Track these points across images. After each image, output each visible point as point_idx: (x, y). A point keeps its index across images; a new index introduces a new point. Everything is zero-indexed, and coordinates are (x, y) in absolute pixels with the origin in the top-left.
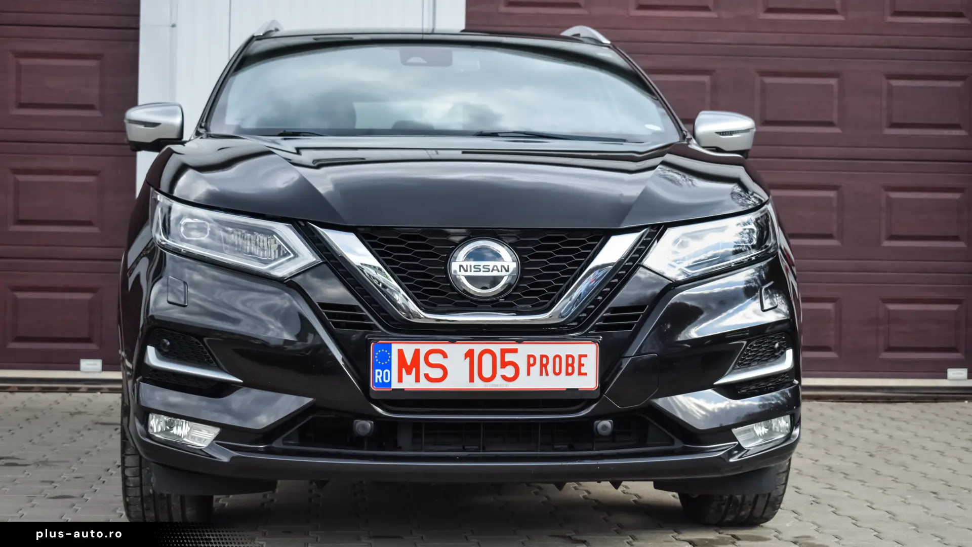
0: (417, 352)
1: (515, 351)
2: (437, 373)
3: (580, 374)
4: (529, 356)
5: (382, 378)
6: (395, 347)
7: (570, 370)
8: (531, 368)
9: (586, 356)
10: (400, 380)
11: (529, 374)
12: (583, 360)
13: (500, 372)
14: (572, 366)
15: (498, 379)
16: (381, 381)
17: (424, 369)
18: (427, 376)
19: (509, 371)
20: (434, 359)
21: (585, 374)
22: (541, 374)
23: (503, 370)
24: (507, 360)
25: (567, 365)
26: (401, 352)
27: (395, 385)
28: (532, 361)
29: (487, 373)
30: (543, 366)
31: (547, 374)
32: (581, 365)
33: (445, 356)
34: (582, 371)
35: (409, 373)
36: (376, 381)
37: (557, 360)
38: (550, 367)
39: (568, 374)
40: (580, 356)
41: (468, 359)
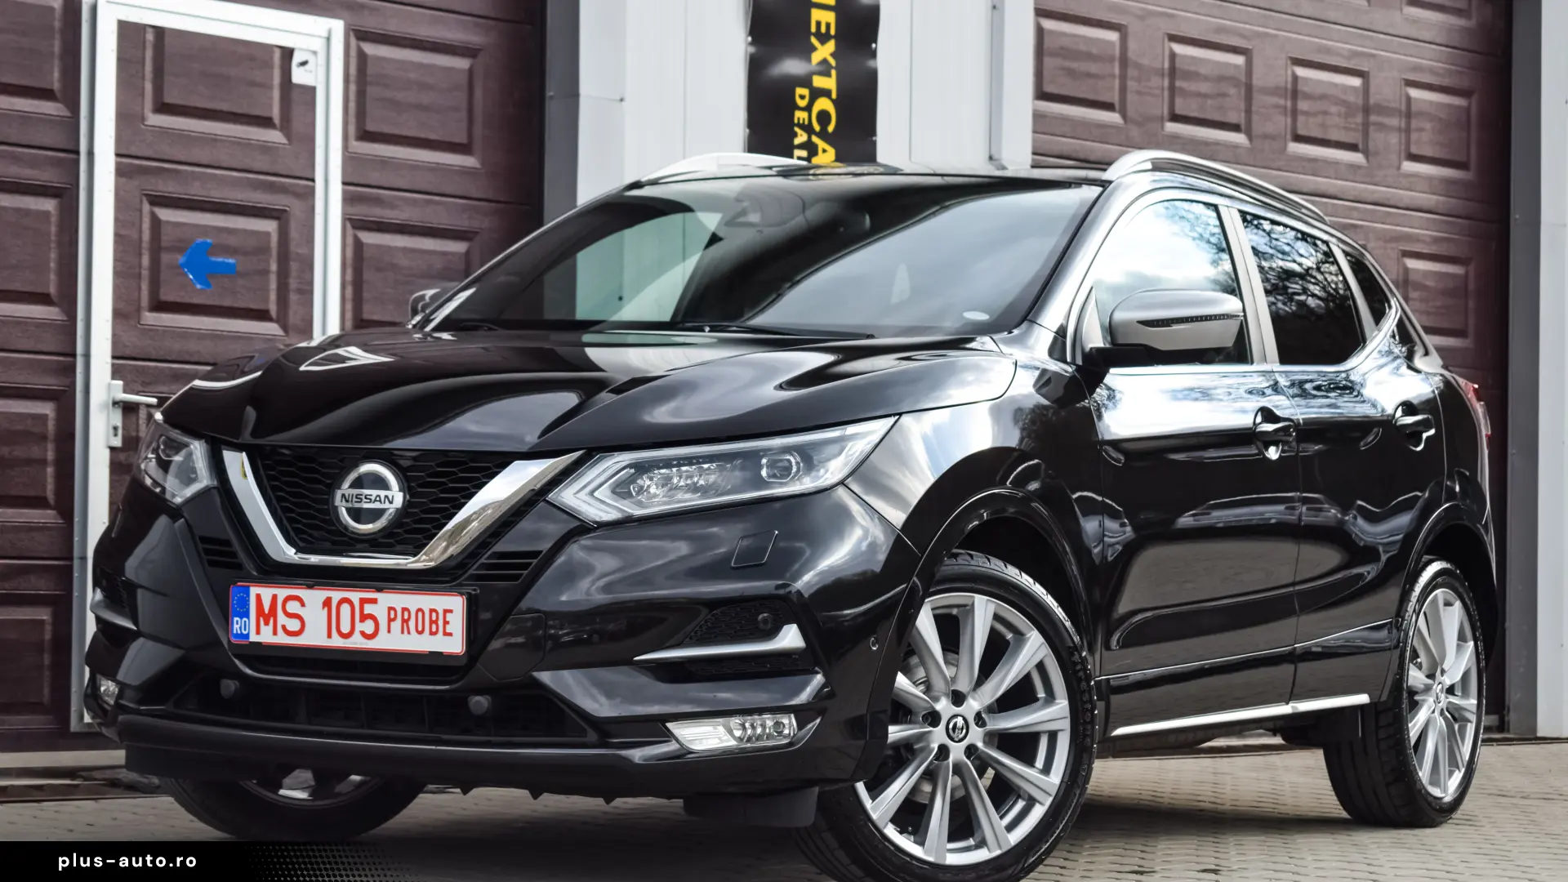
0: (275, 597)
1: (374, 601)
2: (293, 625)
3: (446, 634)
4: (390, 609)
5: (240, 628)
6: (254, 591)
7: (434, 629)
8: (392, 624)
9: (451, 611)
10: (258, 632)
11: (389, 631)
12: (449, 616)
13: (359, 626)
14: (436, 622)
15: (357, 634)
16: (239, 632)
17: (282, 619)
18: (284, 627)
19: (368, 626)
20: (293, 607)
21: (450, 634)
22: (403, 632)
23: (362, 624)
24: (366, 612)
25: (432, 622)
26: (258, 597)
27: (253, 638)
28: (392, 616)
29: (345, 629)
30: (405, 621)
31: (409, 633)
32: (446, 623)
33: (303, 605)
34: (448, 631)
35: (267, 623)
36: (235, 632)
37: (420, 614)
38: (412, 624)
39: (432, 633)
40: (446, 611)
41: (326, 609)
